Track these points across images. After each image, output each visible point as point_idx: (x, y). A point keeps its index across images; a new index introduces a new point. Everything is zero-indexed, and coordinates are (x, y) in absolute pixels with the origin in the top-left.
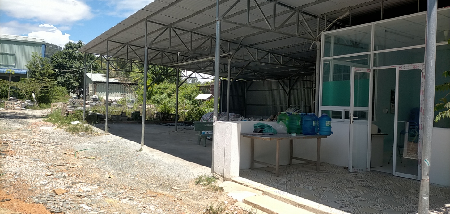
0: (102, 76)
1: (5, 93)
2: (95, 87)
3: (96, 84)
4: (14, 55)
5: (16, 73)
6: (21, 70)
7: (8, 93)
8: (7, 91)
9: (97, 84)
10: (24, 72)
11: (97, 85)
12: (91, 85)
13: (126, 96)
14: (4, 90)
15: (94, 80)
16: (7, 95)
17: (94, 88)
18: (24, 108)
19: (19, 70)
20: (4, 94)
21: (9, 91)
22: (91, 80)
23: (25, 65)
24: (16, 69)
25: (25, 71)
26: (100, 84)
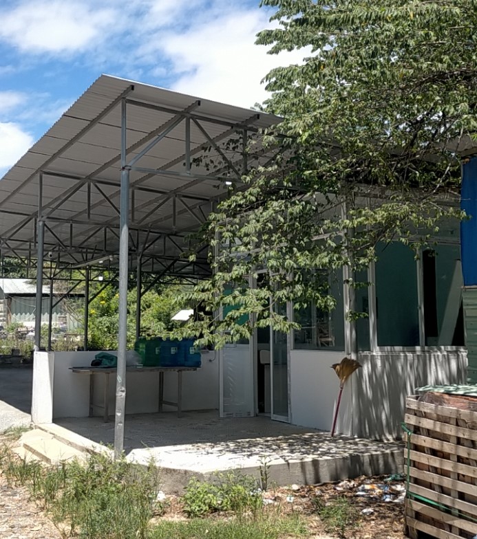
0: (26, 282)
2: (9, 305)
9: (13, 298)
11: (13, 301)
13: (68, 318)
15: (6, 291)
22: (2, 291)
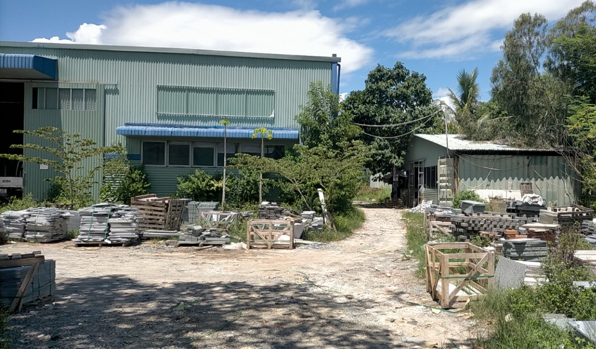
1: (251, 188)
3: (458, 157)
4: (271, 93)
5: (275, 137)
6: (288, 129)
7: (258, 189)
8: (256, 183)
10: (294, 133)
12: (444, 160)
14: (250, 181)
16: (256, 194)
17: (452, 168)
18: (301, 238)
19: (282, 129)
20: (250, 191)
21: (261, 183)
23: (296, 117)
24: (276, 129)
25: (297, 132)
26: (468, 156)
